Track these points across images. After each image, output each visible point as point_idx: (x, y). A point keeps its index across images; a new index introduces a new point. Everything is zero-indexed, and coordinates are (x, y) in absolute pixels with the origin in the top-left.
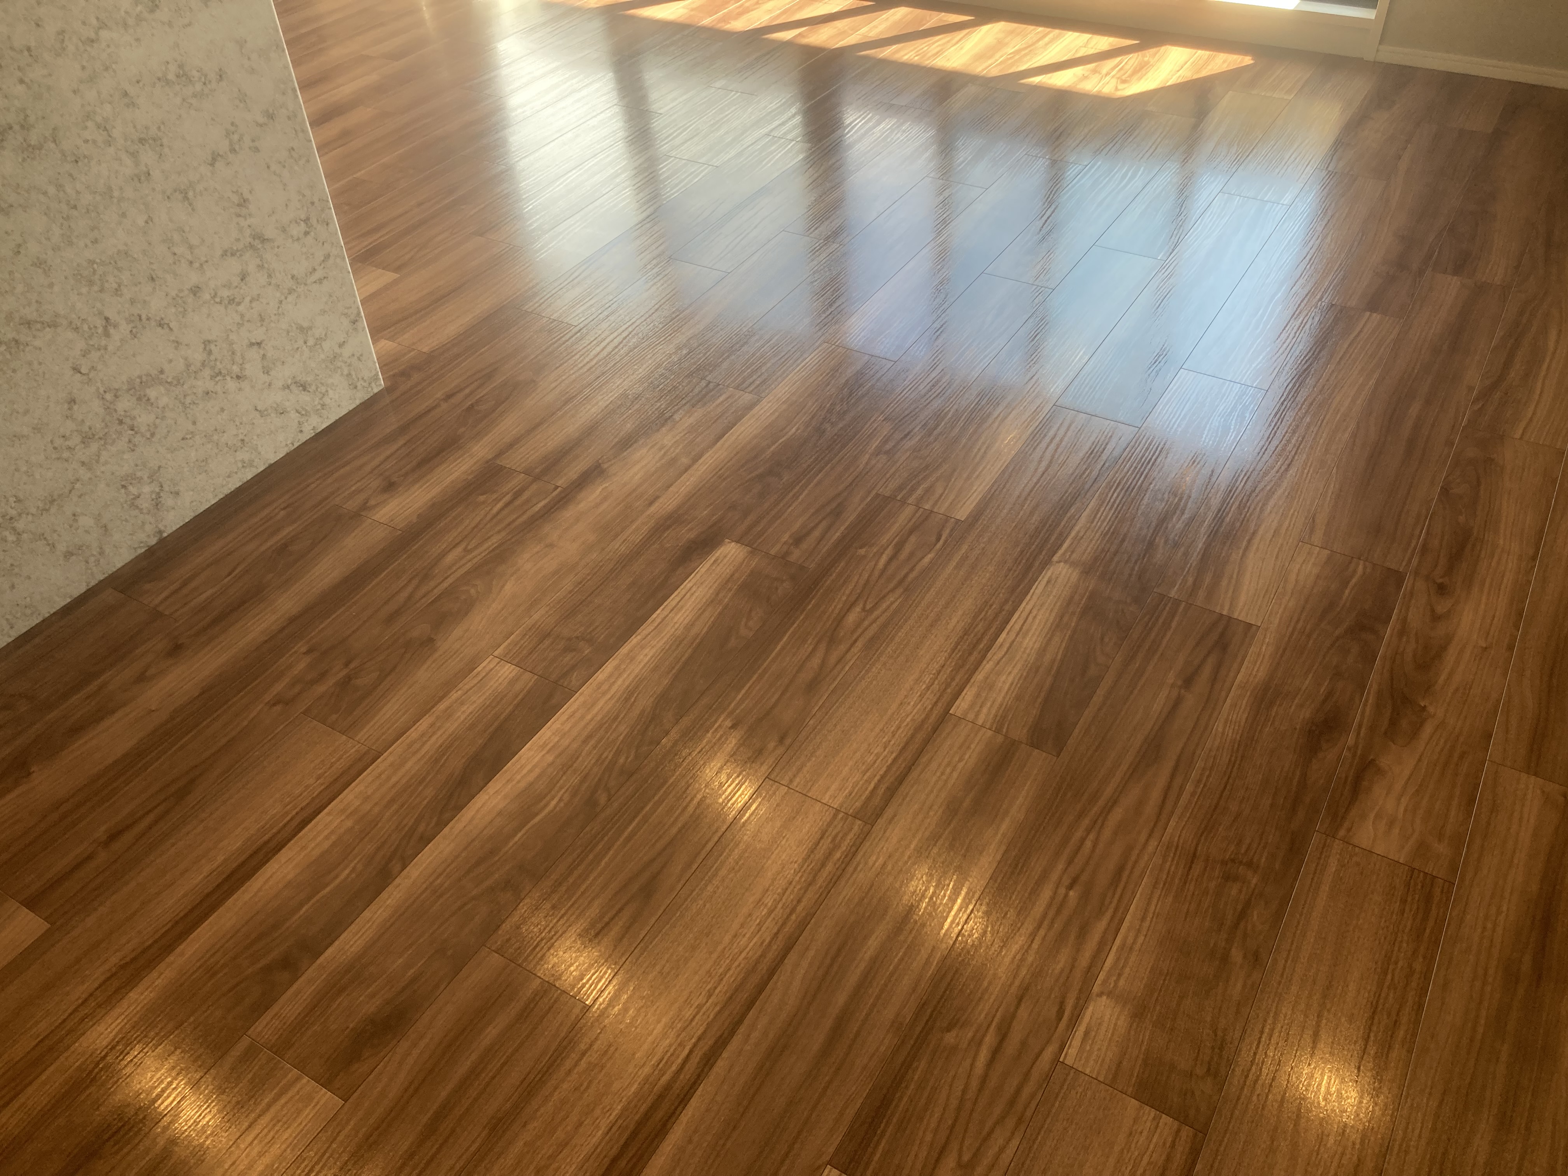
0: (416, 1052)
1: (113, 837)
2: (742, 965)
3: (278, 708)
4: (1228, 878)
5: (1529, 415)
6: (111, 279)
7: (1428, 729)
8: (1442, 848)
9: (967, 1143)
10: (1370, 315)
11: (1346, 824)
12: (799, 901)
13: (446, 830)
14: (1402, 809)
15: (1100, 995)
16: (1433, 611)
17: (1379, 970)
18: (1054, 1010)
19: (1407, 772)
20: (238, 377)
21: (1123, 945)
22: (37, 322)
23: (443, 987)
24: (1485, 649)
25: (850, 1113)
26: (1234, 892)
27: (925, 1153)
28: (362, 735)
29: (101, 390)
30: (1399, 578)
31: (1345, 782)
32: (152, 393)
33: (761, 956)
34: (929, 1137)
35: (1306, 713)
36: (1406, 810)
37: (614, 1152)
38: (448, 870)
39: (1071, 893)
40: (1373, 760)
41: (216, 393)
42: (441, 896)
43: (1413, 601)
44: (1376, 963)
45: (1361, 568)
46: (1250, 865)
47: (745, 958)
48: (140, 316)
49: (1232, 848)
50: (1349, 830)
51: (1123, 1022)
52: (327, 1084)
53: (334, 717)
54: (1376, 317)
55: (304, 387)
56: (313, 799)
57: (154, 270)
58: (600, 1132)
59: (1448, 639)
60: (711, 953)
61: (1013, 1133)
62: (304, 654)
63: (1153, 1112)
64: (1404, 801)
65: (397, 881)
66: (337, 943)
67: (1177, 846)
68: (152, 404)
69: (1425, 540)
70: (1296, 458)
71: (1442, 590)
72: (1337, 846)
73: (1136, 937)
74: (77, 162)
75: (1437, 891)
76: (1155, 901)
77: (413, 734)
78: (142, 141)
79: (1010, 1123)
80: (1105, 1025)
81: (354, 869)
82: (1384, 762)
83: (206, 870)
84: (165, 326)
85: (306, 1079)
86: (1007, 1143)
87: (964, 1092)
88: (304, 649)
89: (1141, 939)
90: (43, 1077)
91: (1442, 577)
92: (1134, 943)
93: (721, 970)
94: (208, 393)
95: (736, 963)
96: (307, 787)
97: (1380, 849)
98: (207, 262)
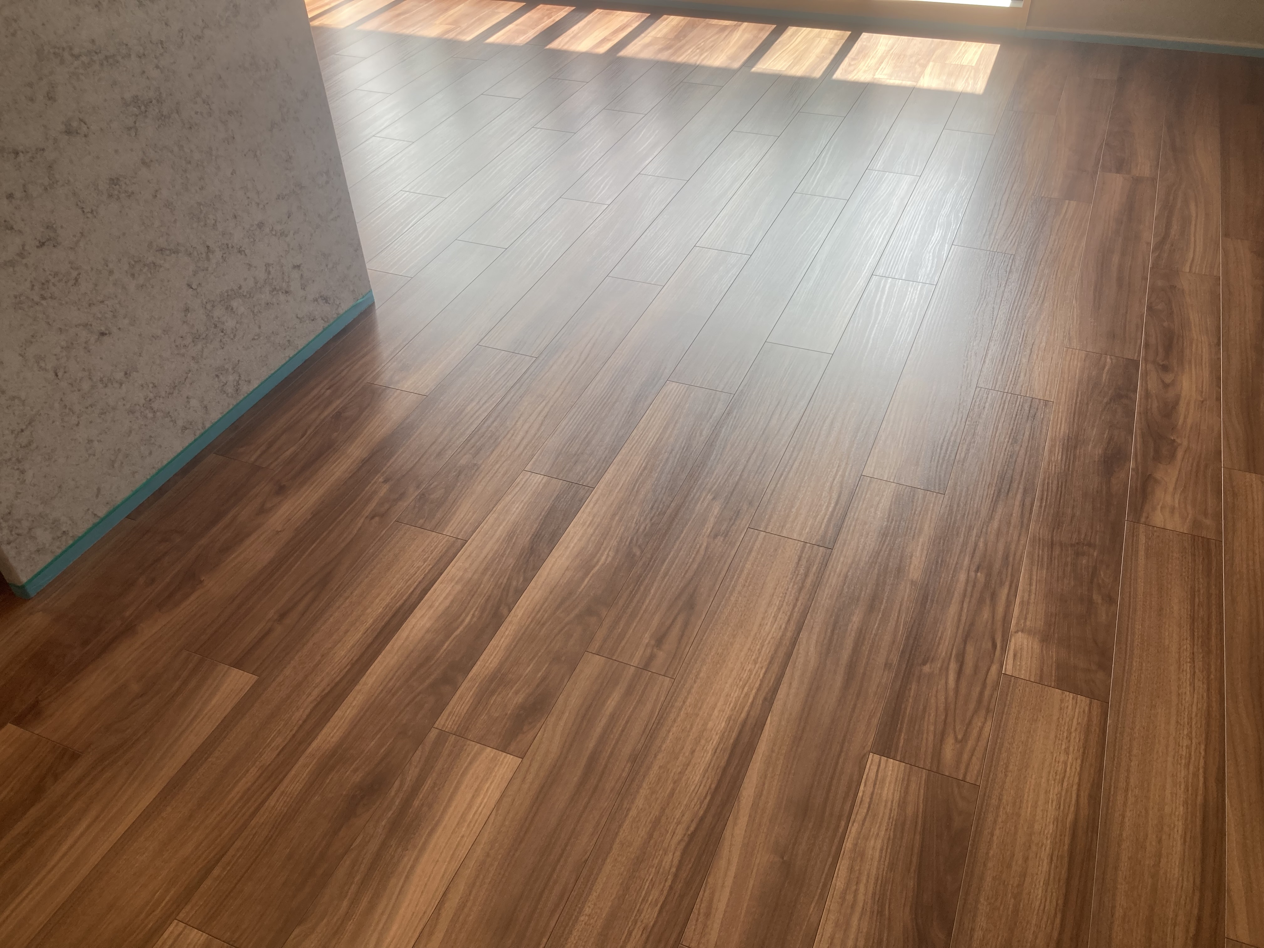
0: (562, 723)
1: (282, 616)
2: (771, 642)
3: (377, 519)
4: (1077, 554)
5: (1191, 256)
6: (211, 216)
7: (1180, 454)
8: (1208, 522)
9: (957, 728)
10: (1069, 203)
11: (1144, 515)
12: (797, 600)
13: (532, 584)
14: (1177, 501)
15: (1017, 632)
16: (1163, 382)
17: (1189, 596)
18: (990, 645)
19: (1174, 479)
20: (287, 292)
21: (1022, 602)
22: (166, 249)
23: (566, 681)
24: (1203, 402)
25: (875, 721)
26: (1084, 562)
27: (932, 738)
28: (448, 531)
29: (205, 301)
30: (1136, 364)
31: (1136, 489)
32: (234, 304)
33: (783, 636)
34: (932, 728)
35: (1099, 451)
36: (1179, 503)
37: (723, 764)
38: (543, 607)
39: (979, 574)
40: (1150, 475)
41: (273, 304)
42: (543, 624)
43: (1148, 377)
44: (1186, 593)
45: (1108, 360)
46: (1090, 545)
47: (772, 638)
48: (227, 245)
49: (1075, 536)
50: (1147, 517)
51: (1037, 647)
52: (504, 749)
53: (421, 521)
54: (1073, 203)
55: (326, 300)
56: (426, 575)
57: (236, 210)
58: (710, 754)
59: (1178, 398)
60: (747, 638)
61: (986, 719)
62: (383, 482)
63: (1071, 695)
64: (1177, 496)
65: (509, 619)
66: (478, 663)
67: (1039, 538)
68: (234, 312)
69: (1146, 339)
70: (1047, 296)
71: (1165, 368)
72: (1142, 528)
73: (1029, 595)
74: (191, 128)
75: (1213, 547)
76: (1034, 573)
77: (485, 526)
78: (230, 113)
79: (983, 713)
80: (1025, 649)
81: (473, 615)
82: (1158, 475)
83: (362, 629)
84: (243, 252)
85: (489, 749)
86: (984, 724)
87: (946, 699)
88: (381, 480)
89: (1033, 596)
90: (293, 772)
91: (1163, 361)
92: (1029, 599)
93: (758, 647)
94: (268, 304)
95: (767, 642)
96: (419, 568)
97: (1169, 526)
98: (268, 203)
